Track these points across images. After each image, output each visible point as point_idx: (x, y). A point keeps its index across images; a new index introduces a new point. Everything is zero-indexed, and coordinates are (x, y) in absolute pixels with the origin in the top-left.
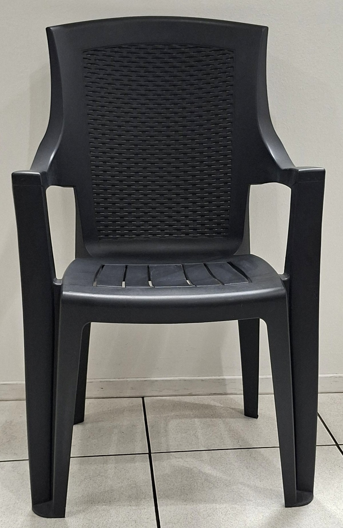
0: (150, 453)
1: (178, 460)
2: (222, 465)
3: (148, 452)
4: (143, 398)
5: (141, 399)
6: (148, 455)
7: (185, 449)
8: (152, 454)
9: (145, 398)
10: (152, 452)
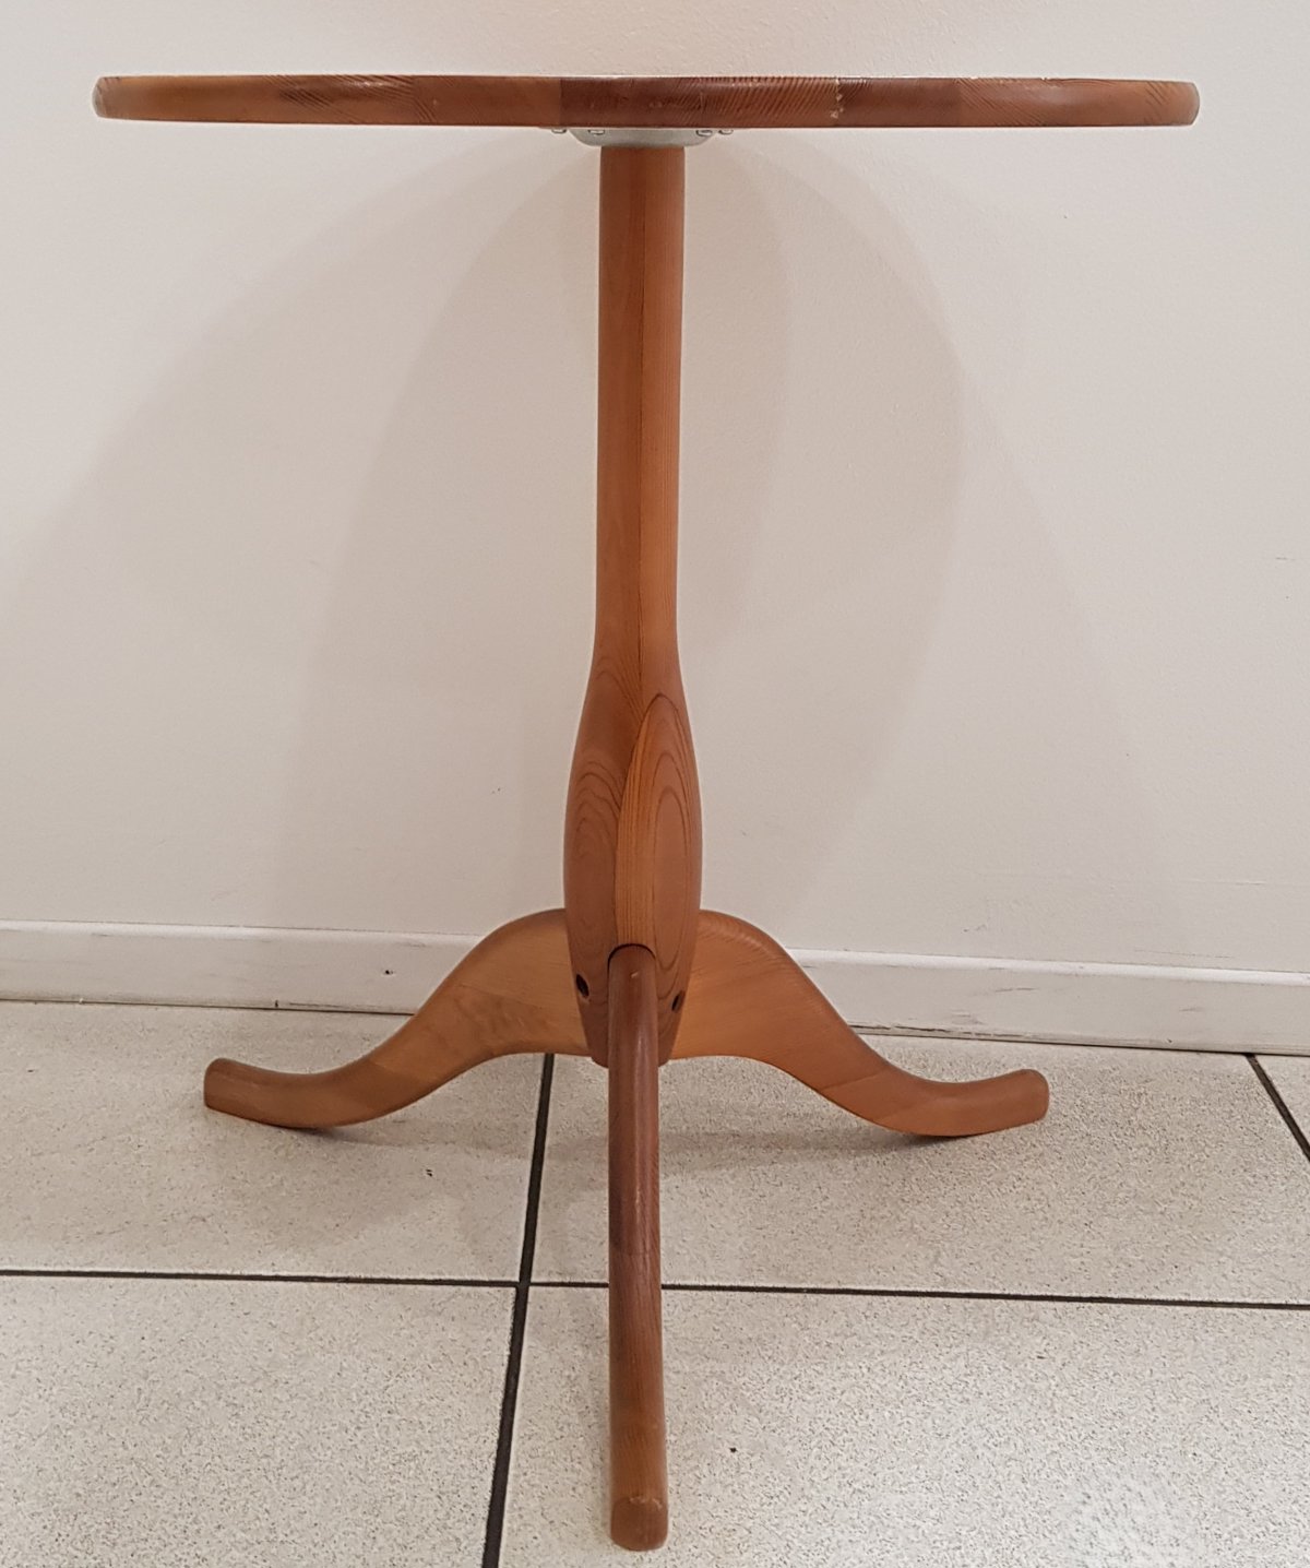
0: (522, 1287)
2: (845, 1376)
3: (516, 1279)
6: (512, 1290)
8: (532, 1290)
10: (533, 1279)
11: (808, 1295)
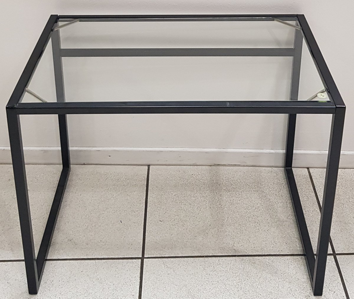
0: (142, 259)
1: (169, 272)
2: (213, 284)
3: (141, 256)
4: (149, 166)
5: (147, 167)
6: (140, 260)
7: (178, 254)
8: (145, 259)
9: (151, 167)
10: (145, 256)
11: (205, 258)
